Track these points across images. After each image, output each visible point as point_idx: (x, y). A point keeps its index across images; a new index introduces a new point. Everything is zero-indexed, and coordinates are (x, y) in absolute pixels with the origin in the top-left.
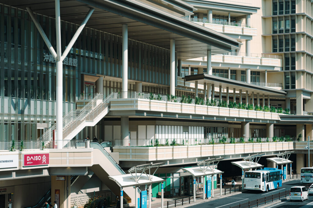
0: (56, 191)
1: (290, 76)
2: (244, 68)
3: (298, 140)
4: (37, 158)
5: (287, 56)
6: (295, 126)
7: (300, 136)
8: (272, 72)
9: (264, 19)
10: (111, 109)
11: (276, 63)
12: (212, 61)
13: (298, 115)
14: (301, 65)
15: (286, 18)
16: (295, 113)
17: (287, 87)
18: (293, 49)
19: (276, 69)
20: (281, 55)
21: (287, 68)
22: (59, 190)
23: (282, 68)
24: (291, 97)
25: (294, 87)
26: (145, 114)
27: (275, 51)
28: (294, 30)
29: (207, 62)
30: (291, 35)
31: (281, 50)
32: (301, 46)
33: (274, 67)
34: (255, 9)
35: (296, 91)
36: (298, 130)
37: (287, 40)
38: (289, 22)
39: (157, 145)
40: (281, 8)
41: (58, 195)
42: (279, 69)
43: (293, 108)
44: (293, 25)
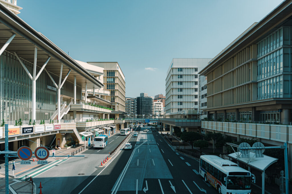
0: (58, 139)
1: (113, 98)
2: (98, 94)
3: (116, 120)
4: (58, 127)
5: (112, 91)
6: (115, 115)
7: (116, 118)
8: (107, 96)
9: (104, 77)
10: (71, 108)
11: (108, 93)
12: (95, 92)
13: (115, 111)
14: (117, 94)
15: (112, 78)
16: (115, 110)
17: (112, 101)
18: (114, 89)
19: (108, 95)
20: (110, 90)
21: (112, 95)
22: (59, 139)
23: (110, 95)
24: (113, 105)
25: (114, 101)
26: (83, 110)
27: (108, 89)
28: (114, 82)
29: (93, 92)
30: (113, 84)
31: (110, 89)
32: (117, 87)
33: (108, 94)
34: (102, 74)
35: (115, 103)
36: (116, 116)
37: (112, 85)
38: (112, 79)
39: (88, 121)
40: (110, 74)
41: (59, 141)
42: (109, 95)
43: (114, 109)
44: (114, 80)
